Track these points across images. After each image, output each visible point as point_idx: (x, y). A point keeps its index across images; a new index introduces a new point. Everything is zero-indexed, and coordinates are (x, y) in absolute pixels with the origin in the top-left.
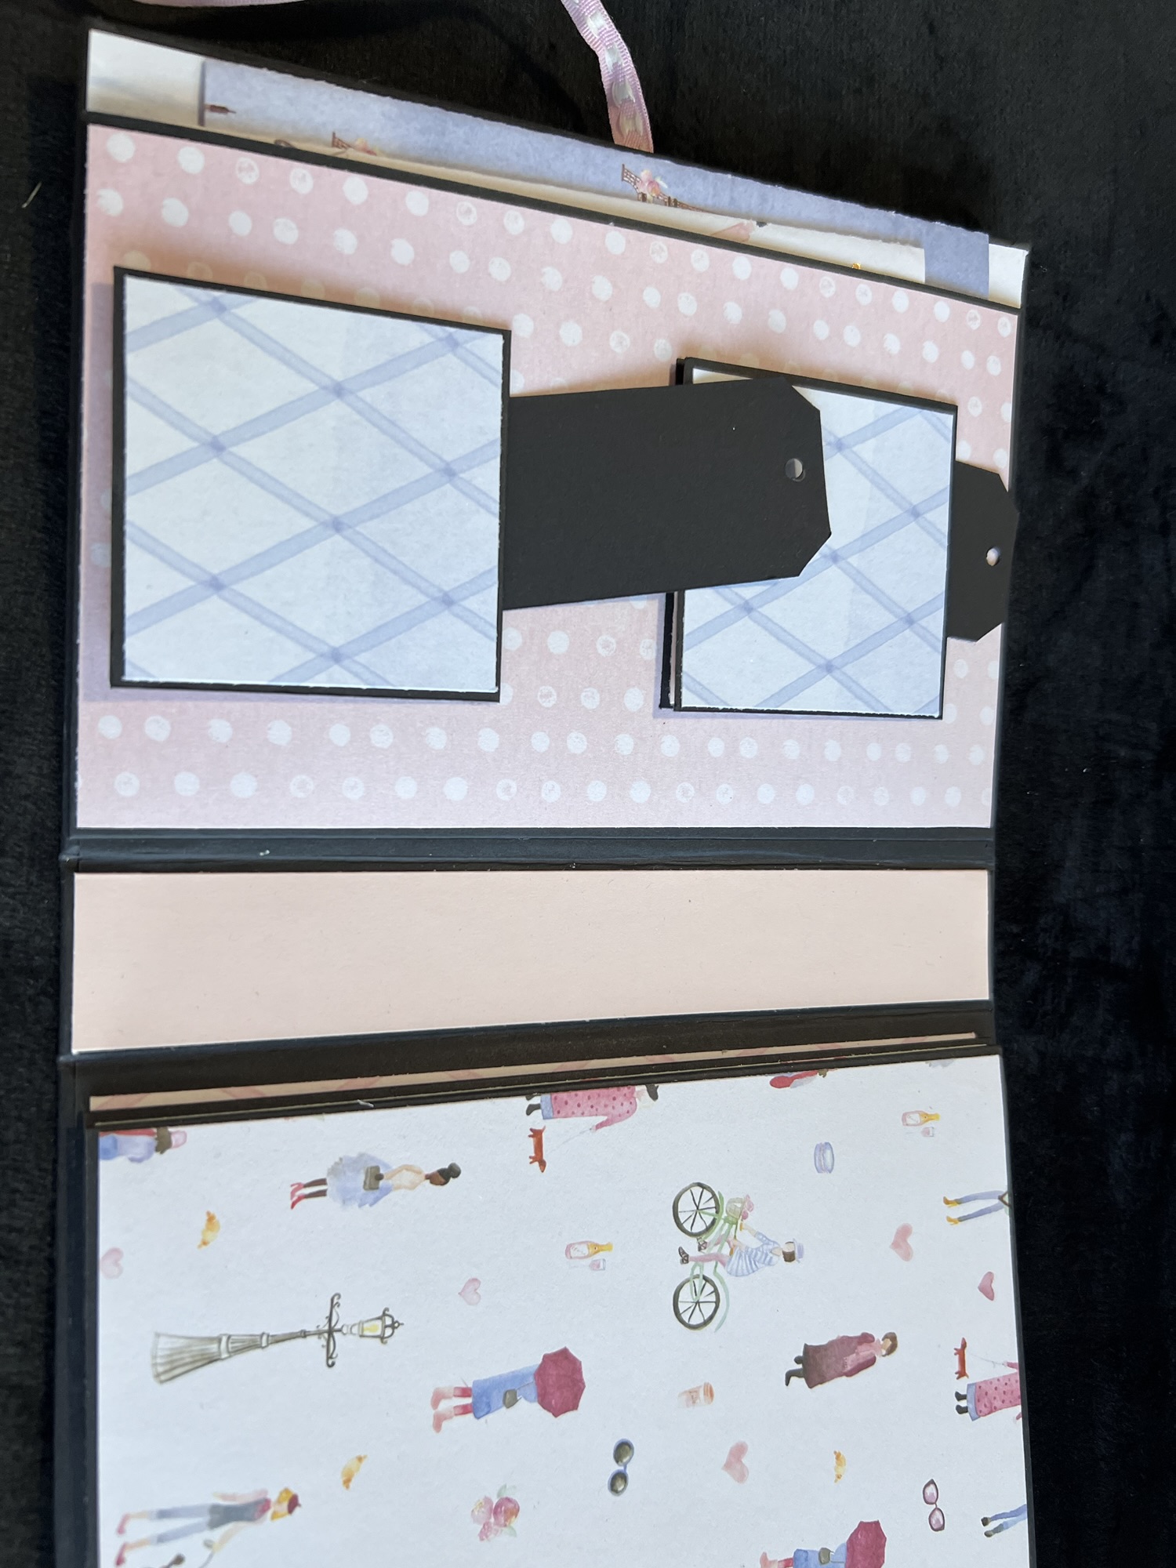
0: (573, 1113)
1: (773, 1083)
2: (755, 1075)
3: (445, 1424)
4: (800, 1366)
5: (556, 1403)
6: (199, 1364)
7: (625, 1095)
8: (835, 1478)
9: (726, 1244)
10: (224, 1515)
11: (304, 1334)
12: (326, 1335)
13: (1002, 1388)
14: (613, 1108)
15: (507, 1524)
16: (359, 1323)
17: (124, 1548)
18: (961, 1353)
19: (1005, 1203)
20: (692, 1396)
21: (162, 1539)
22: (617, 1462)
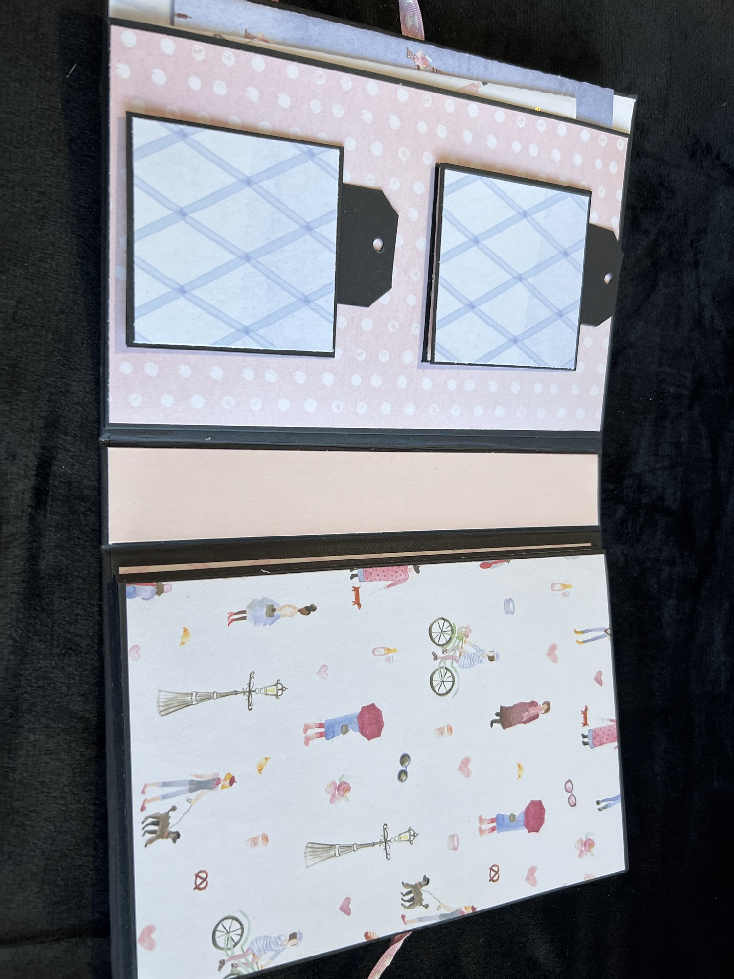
0: (375, 579)
1: (481, 566)
2: (471, 561)
3: (311, 741)
4: (498, 718)
5: (369, 732)
6: (182, 707)
7: (402, 570)
8: (518, 777)
9: (457, 651)
10: (197, 785)
11: (236, 693)
12: (247, 693)
13: (607, 732)
14: (396, 577)
15: (345, 795)
16: (265, 688)
17: (145, 800)
18: (585, 713)
19: (608, 634)
20: (441, 731)
21: (165, 797)
22: (402, 765)
